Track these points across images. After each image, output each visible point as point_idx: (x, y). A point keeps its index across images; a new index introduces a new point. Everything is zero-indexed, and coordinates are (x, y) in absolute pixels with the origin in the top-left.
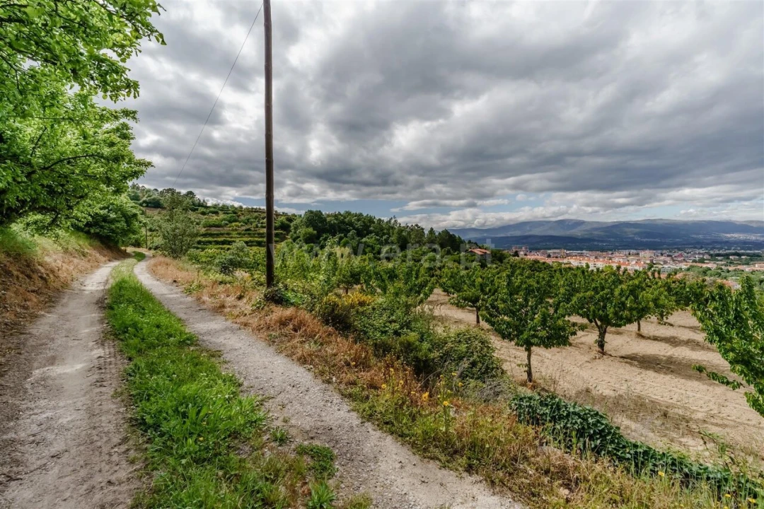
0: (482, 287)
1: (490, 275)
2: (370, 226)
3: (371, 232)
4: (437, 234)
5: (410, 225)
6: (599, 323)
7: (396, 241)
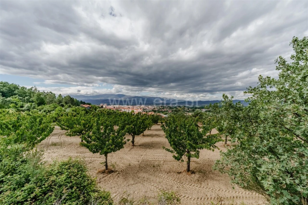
0: (84, 125)
1: (89, 119)
2: (15, 90)
3: (15, 94)
4: (63, 97)
5: (46, 92)
6: (132, 134)
7: (35, 100)
